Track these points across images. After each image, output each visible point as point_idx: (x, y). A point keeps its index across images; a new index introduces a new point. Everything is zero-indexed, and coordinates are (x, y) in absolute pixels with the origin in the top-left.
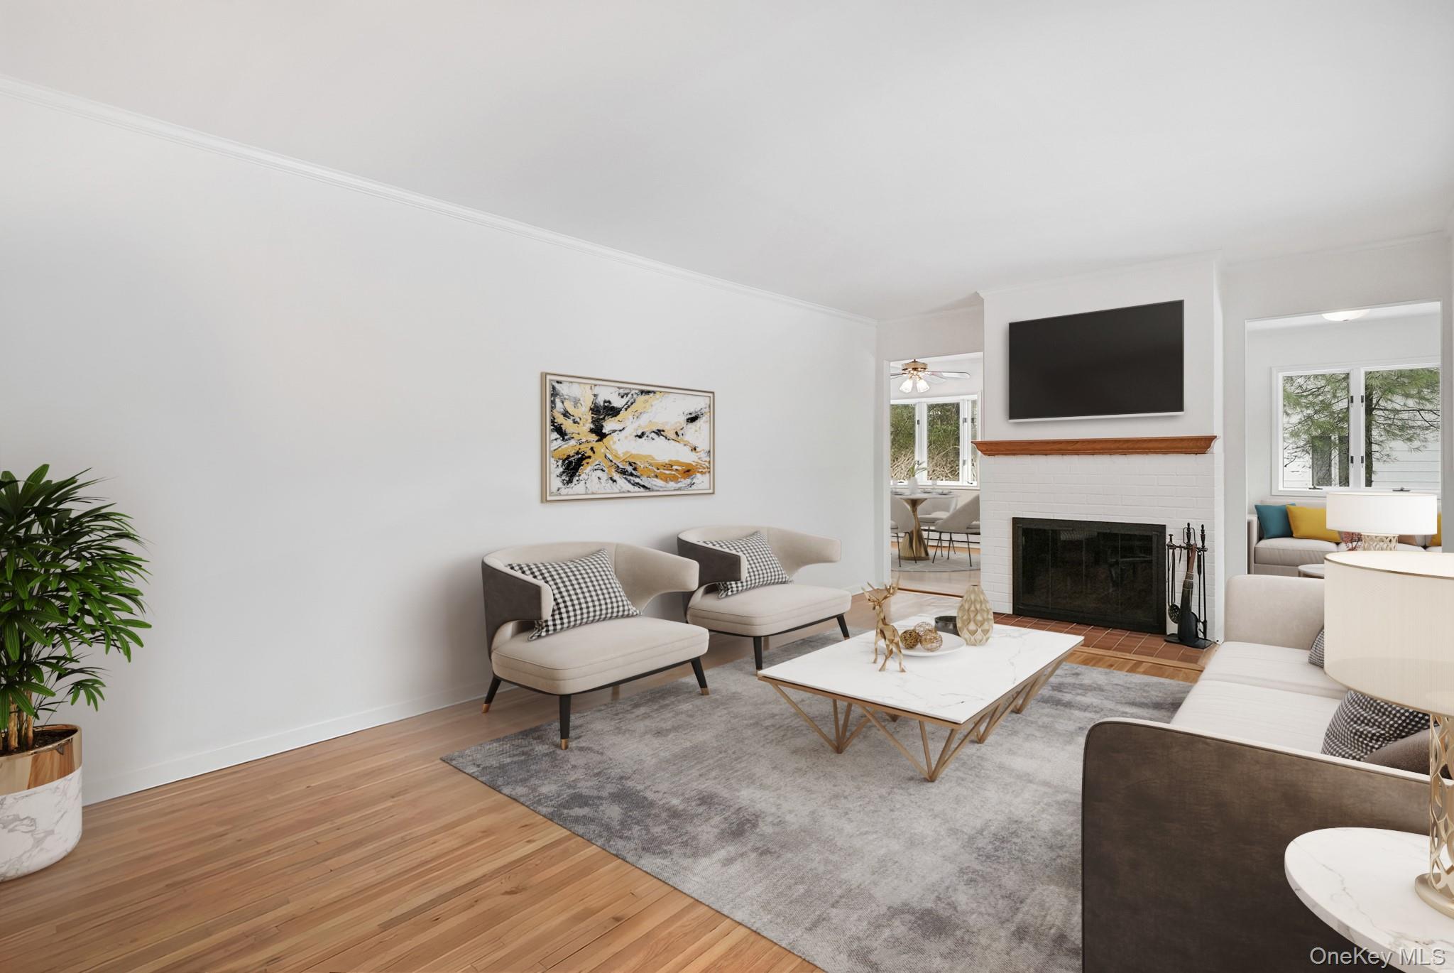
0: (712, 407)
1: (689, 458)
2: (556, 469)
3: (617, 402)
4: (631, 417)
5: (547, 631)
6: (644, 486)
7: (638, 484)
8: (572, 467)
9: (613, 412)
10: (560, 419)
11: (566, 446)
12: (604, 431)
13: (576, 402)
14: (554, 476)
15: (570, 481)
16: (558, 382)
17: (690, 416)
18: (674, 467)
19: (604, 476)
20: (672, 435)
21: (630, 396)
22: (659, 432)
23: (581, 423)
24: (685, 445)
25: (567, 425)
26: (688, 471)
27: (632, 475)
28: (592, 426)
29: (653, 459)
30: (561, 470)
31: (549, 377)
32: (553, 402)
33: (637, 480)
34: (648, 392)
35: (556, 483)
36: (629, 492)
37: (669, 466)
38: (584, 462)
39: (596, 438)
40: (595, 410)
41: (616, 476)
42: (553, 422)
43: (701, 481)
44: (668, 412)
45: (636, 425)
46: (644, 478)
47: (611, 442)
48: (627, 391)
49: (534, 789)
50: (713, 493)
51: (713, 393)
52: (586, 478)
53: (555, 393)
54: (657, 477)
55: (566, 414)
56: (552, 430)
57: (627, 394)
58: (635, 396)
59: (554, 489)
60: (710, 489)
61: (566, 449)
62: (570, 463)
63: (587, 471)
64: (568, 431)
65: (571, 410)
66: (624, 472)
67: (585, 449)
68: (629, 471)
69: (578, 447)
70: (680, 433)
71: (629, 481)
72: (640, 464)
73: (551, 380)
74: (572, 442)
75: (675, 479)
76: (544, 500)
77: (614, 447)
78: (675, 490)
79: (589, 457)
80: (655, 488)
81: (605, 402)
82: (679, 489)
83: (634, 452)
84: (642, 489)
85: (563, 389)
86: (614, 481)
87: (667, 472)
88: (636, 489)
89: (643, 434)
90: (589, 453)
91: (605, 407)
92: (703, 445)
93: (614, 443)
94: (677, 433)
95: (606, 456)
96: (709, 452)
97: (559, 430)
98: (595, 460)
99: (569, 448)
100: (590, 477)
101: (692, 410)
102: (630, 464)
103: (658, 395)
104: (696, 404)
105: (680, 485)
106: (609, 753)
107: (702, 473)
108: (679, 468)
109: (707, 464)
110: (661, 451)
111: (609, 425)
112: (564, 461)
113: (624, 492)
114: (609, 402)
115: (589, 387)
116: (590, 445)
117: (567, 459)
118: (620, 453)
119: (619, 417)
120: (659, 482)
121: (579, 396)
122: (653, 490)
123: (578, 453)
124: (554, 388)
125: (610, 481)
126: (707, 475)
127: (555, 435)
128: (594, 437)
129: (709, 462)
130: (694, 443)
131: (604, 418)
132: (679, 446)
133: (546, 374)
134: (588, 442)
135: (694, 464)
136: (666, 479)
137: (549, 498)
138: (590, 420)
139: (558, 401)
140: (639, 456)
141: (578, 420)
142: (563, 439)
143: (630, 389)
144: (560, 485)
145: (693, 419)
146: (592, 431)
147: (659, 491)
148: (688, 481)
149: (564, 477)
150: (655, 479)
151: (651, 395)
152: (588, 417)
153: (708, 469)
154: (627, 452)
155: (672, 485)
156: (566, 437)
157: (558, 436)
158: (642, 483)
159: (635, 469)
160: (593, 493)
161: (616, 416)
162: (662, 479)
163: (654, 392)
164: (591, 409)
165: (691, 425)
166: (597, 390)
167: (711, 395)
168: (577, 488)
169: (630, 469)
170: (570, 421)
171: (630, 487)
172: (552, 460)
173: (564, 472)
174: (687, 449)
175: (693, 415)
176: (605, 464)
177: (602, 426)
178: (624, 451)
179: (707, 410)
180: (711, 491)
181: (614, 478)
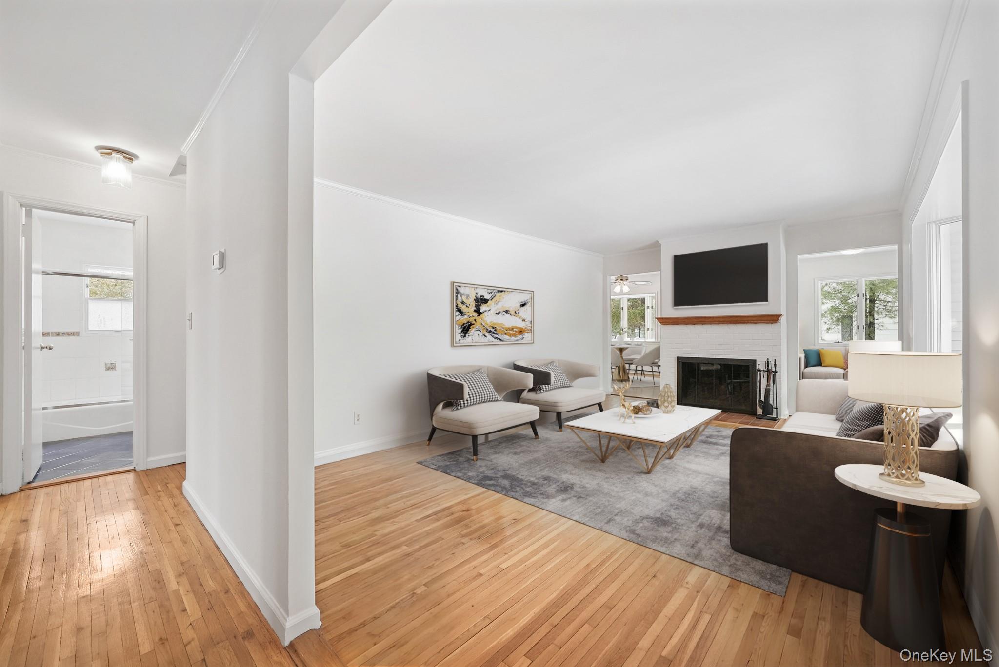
0: (532, 298)
1: (522, 325)
2: (458, 330)
3: (487, 297)
4: (494, 304)
5: (461, 406)
6: (499, 339)
7: (497, 338)
8: (466, 329)
9: (485, 301)
10: (460, 305)
11: (463, 319)
12: (481, 311)
13: (468, 297)
14: (457, 333)
15: (465, 336)
16: (459, 286)
17: (522, 303)
18: (514, 330)
19: (481, 334)
20: (513, 313)
21: (493, 293)
22: (507, 312)
23: (470, 307)
24: (520, 318)
25: (463, 308)
26: (521, 331)
27: (494, 333)
28: (475, 309)
29: (504, 325)
30: (460, 330)
31: (455, 284)
32: (457, 296)
33: (497, 336)
34: (502, 291)
35: (458, 337)
36: (492, 342)
37: (512, 329)
38: (471, 327)
39: (477, 314)
40: (477, 300)
41: (487, 334)
42: (457, 306)
43: (527, 337)
44: (511, 301)
45: (496, 308)
46: (500, 335)
47: (484, 317)
48: (492, 291)
49: (465, 474)
50: (533, 343)
51: (533, 291)
52: (472, 334)
53: (458, 292)
54: (506, 334)
55: (463, 303)
56: (456, 311)
57: (492, 292)
58: (495, 293)
59: (457, 340)
60: (531, 341)
61: (463, 320)
62: (465, 327)
63: (472, 331)
64: (463, 311)
65: (465, 300)
66: (490, 332)
67: (472, 320)
68: (492, 331)
69: (469, 319)
70: (517, 312)
71: (493, 337)
72: (498, 328)
73: (456, 286)
74: (466, 317)
75: (514, 335)
76: (453, 346)
77: (485, 319)
78: (515, 341)
79: (474, 324)
80: (505, 340)
81: (481, 296)
82: (517, 341)
83: (495, 322)
84: (499, 341)
85: (461, 290)
86: (486, 336)
87: (511, 332)
88: (496, 340)
89: (499, 312)
90: (474, 322)
91: (481, 299)
92: (528, 318)
93: (486, 317)
94: (515, 312)
95: (481, 324)
96: (531, 322)
97: (459, 310)
98: (477, 326)
99: (464, 319)
100: (474, 335)
101: (523, 300)
102: (493, 328)
103: (506, 293)
104: (524, 297)
105: (517, 338)
106: (495, 461)
107: (528, 332)
108: (517, 330)
109: (530, 328)
110: (508, 321)
111: (483, 308)
112: (462, 326)
113: (490, 342)
114: (483, 296)
115: (473, 289)
116: (474, 318)
117: (463, 325)
118: (488, 322)
119: (488, 304)
120: (506, 337)
121: (469, 293)
122: (504, 341)
123: (468, 322)
124: (457, 289)
125: (484, 336)
126: (530, 333)
127: (458, 313)
128: (476, 314)
129: (531, 327)
130: (524, 317)
131: (480, 305)
132: (517, 319)
133: (454, 282)
134: (473, 316)
135: (524, 328)
136: (510, 335)
137: (455, 345)
138: (474, 306)
139: (459, 296)
140: (498, 324)
141: (468, 305)
142: (462, 315)
143: (493, 290)
144: (460, 338)
145: (523, 305)
146: (475, 311)
147: (507, 341)
148: (521, 336)
149: (462, 334)
150: (505, 335)
151: (503, 292)
152: (473, 304)
153: (531, 331)
154: (492, 322)
155: (513, 338)
156: (463, 314)
157: (459, 314)
158: (499, 338)
159: (495, 330)
160: (475, 342)
161: (486, 303)
162: (508, 336)
163: (505, 291)
164: (475, 300)
165: (522, 308)
166: (477, 290)
167: (532, 292)
168: (468, 340)
169: (493, 330)
170: (465, 306)
171: (493, 339)
172: (456, 325)
173: (462, 332)
174: (521, 320)
175: (524, 303)
176: (481, 328)
177: (480, 309)
178: (490, 321)
179: (530, 300)
180: (532, 342)
181: (486, 335)
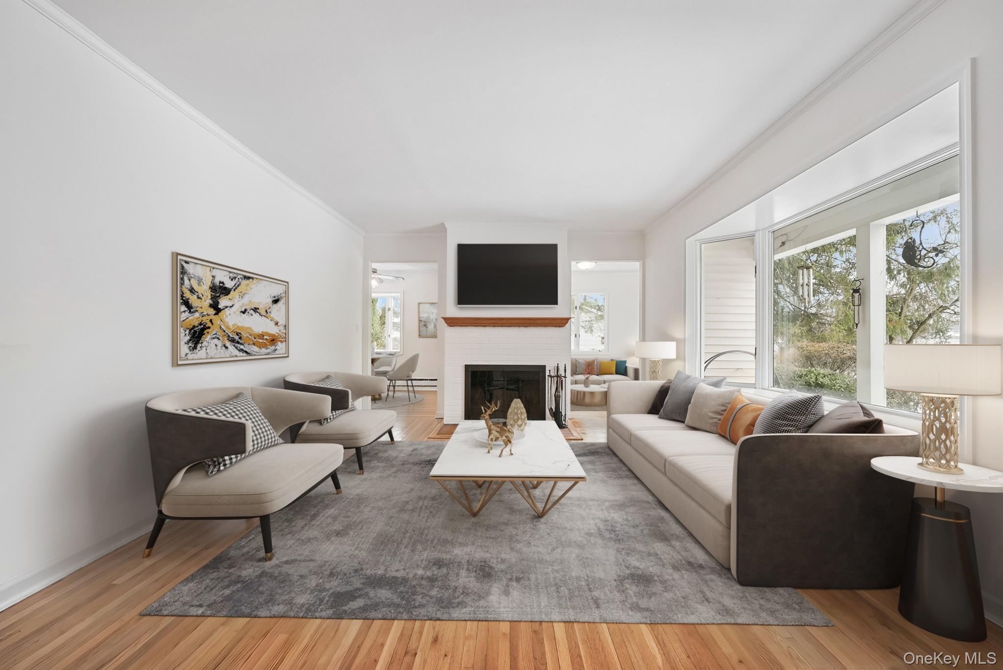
0: (287, 292)
1: (273, 330)
2: (184, 337)
3: (229, 284)
4: (238, 297)
6: (246, 352)
7: (242, 350)
8: (197, 336)
9: (226, 291)
10: (188, 294)
11: (192, 317)
12: (219, 307)
13: (200, 281)
14: (183, 343)
15: (195, 348)
16: (187, 262)
17: (274, 299)
18: (265, 337)
19: (219, 343)
20: (264, 313)
21: (237, 279)
22: (255, 310)
23: (203, 298)
24: (271, 320)
25: (193, 300)
26: (273, 340)
27: (238, 343)
28: (211, 302)
29: (252, 330)
30: (188, 338)
31: (179, 257)
32: (182, 279)
33: (242, 347)
34: (249, 278)
35: (184, 349)
36: (236, 356)
37: (261, 336)
38: (205, 332)
39: (214, 312)
40: (213, 288)
41: (228, 344)
42: (182, 296)
43: (281, 347)
44: (260, 295)
45: (241, 303)
46: (246, 345)
47: (224, 316)
48: (235, 276)
50: (288, 357)
51: (288, 283)
52: (207, 344)
53: (184, 272)
54: (254, 344)
55: (192, 290)
56: (182, 304)
57: (235, 278)
58: (240, 280)
59: (183, 355)
60: (286, 354)
61: (193, 320)
62: (195, 332)
63: (207, 339)
64: (193, 305)
65: (196, 287)
66: (233, 341)
67: (206, 320)
68: (236, 339)
69: (201, 318)
70: (268, 311)
71: (236, 348)
72: (244, 335)
73: (181, 260)
74: (197, 315)
75: (265, 346)
76: (175, 364)
77: (227, 320)
78: (265, 355)
79: (209, 328)
80: (253, 353)
81: (220, 283)
82: (268, 354)
83: (240, 325)
84: (245, 354)
85: (189, 268)
86: (227, 348)
87: (261, 341)
88: (241, 354)
89: (246, 310)
90: (209, 324)
91: (220, 287)
92: (282, 322)
93: (227, 316)
94: (266, 311)
95: (221, 327)
96: (285, 326)
97: (186, 303)
98: (214, 330)
99: (194, 319)
100: (210, 345)
101: (275, 294)
102: (237, 334)
103: (255, 281)
104: (278, 290)
105: (268, 351)
107: (281, 342)
108: (268, 338)
109: (284, 335)
110: (257, 325)
111: (223, 302)
112: (190, 330)
113: (233, 357)
114: (223, 283)
115: (209, 268)
116: (209, 318)
117: (192, 329)
118: (231, 324)
119: (230, 296)
120: (255, 349)
121: (201, 276)
122: (252, 355)
123: (201, 324)
124: (183, 267)
125: (224, 348)
126: (284, 343)
127: (184, 308)
128: (212, 311)
129: (285, 334)
130: (277, 319)
131: (219, 296)
132: (268, 321)
133: (178, 254)
134: (208, 315)
135: (277, 335)
136: (260, 346)
137: (180, 363)
138: (210, 297)
139: (186, 278)
140: (242, 328)
141: (201, 296)
142: (190, 312)
143: (237, 274)
144: (188, 351)
145: (276, 301)
146: (211, 306)
147: (255, 355)
148: (273, 348)
149: (190, 345)
150: (253, 346)
151: (251, 280)
152: (208, 294)
153: (285, 339)
154: (235, 324)
155: (264, 350)
156: (192, 310)
157: (186, 309)
158: (245, 349)
159: (240, 338)
160: (212, 358)
161: (227, 295)
162: (257, 346)
163: (253, 278)
164: (210, 288)
165: (275, 306)
166: (215, 272)
167: (286, 284)
168: (201, 354)
169: (237, 338)
170: (195, 297)
171: (237, 353)
172: (182, 329)
173: (190, 340)
174: (273, 323)
175: (276, 298)
176: (220, 334)
177: (218, 303)
178: (233, 323)
179: (284, 295)
180: (286, 355)
181: (227, 345)
